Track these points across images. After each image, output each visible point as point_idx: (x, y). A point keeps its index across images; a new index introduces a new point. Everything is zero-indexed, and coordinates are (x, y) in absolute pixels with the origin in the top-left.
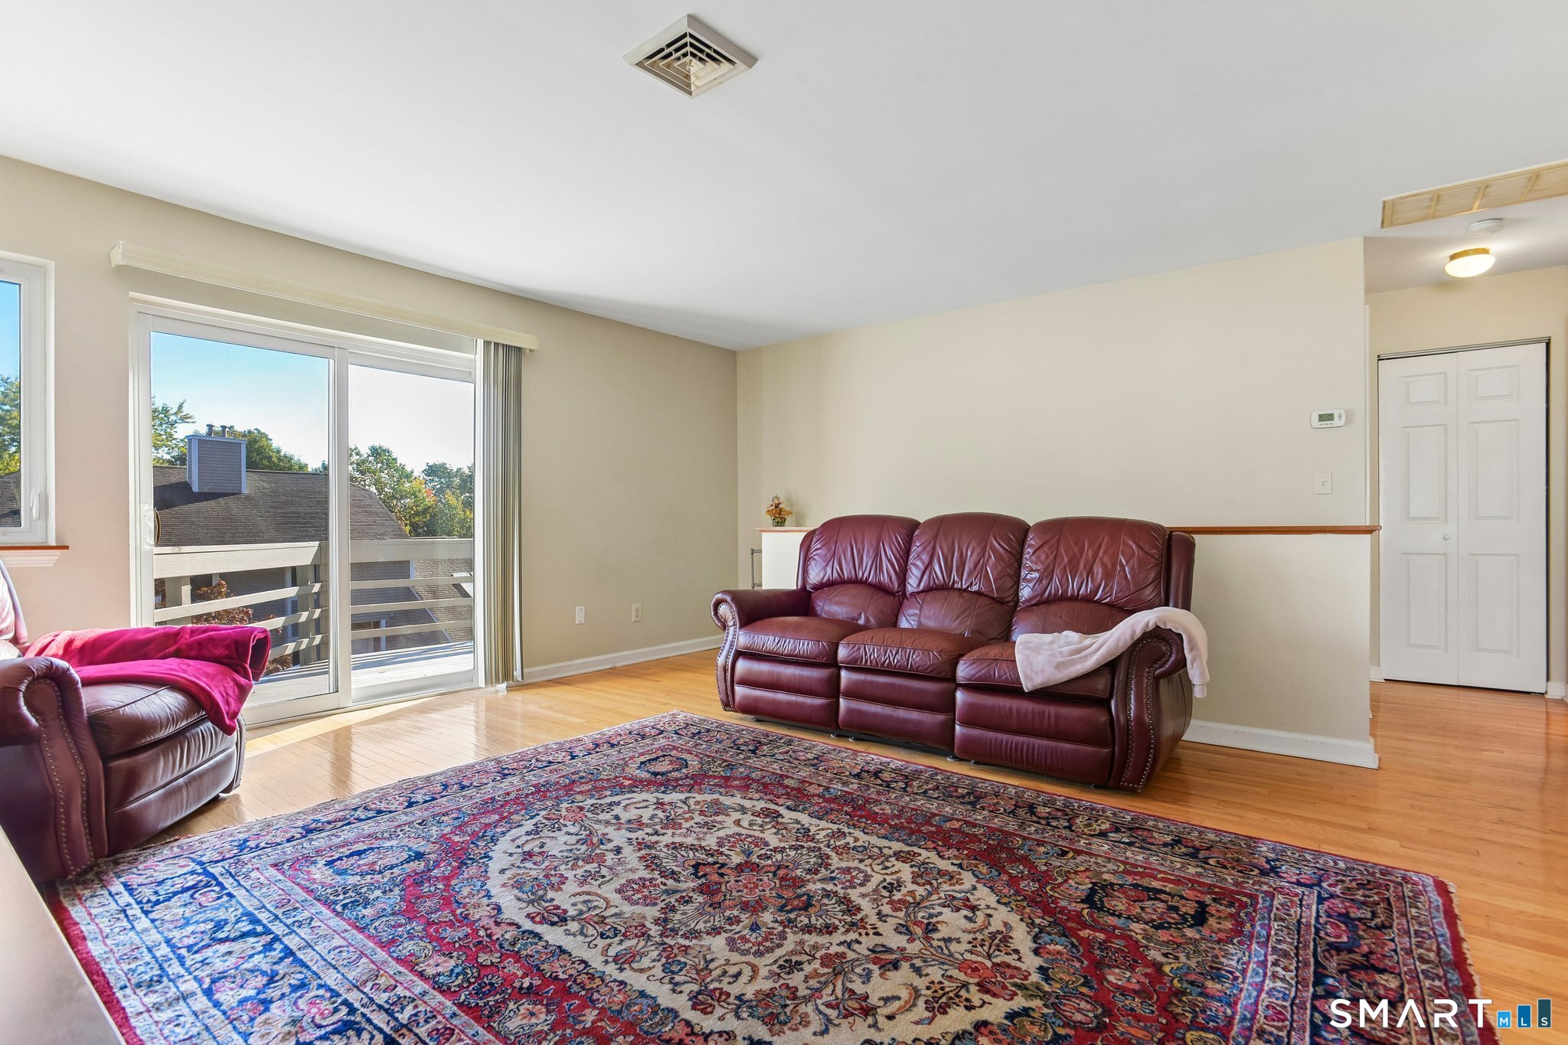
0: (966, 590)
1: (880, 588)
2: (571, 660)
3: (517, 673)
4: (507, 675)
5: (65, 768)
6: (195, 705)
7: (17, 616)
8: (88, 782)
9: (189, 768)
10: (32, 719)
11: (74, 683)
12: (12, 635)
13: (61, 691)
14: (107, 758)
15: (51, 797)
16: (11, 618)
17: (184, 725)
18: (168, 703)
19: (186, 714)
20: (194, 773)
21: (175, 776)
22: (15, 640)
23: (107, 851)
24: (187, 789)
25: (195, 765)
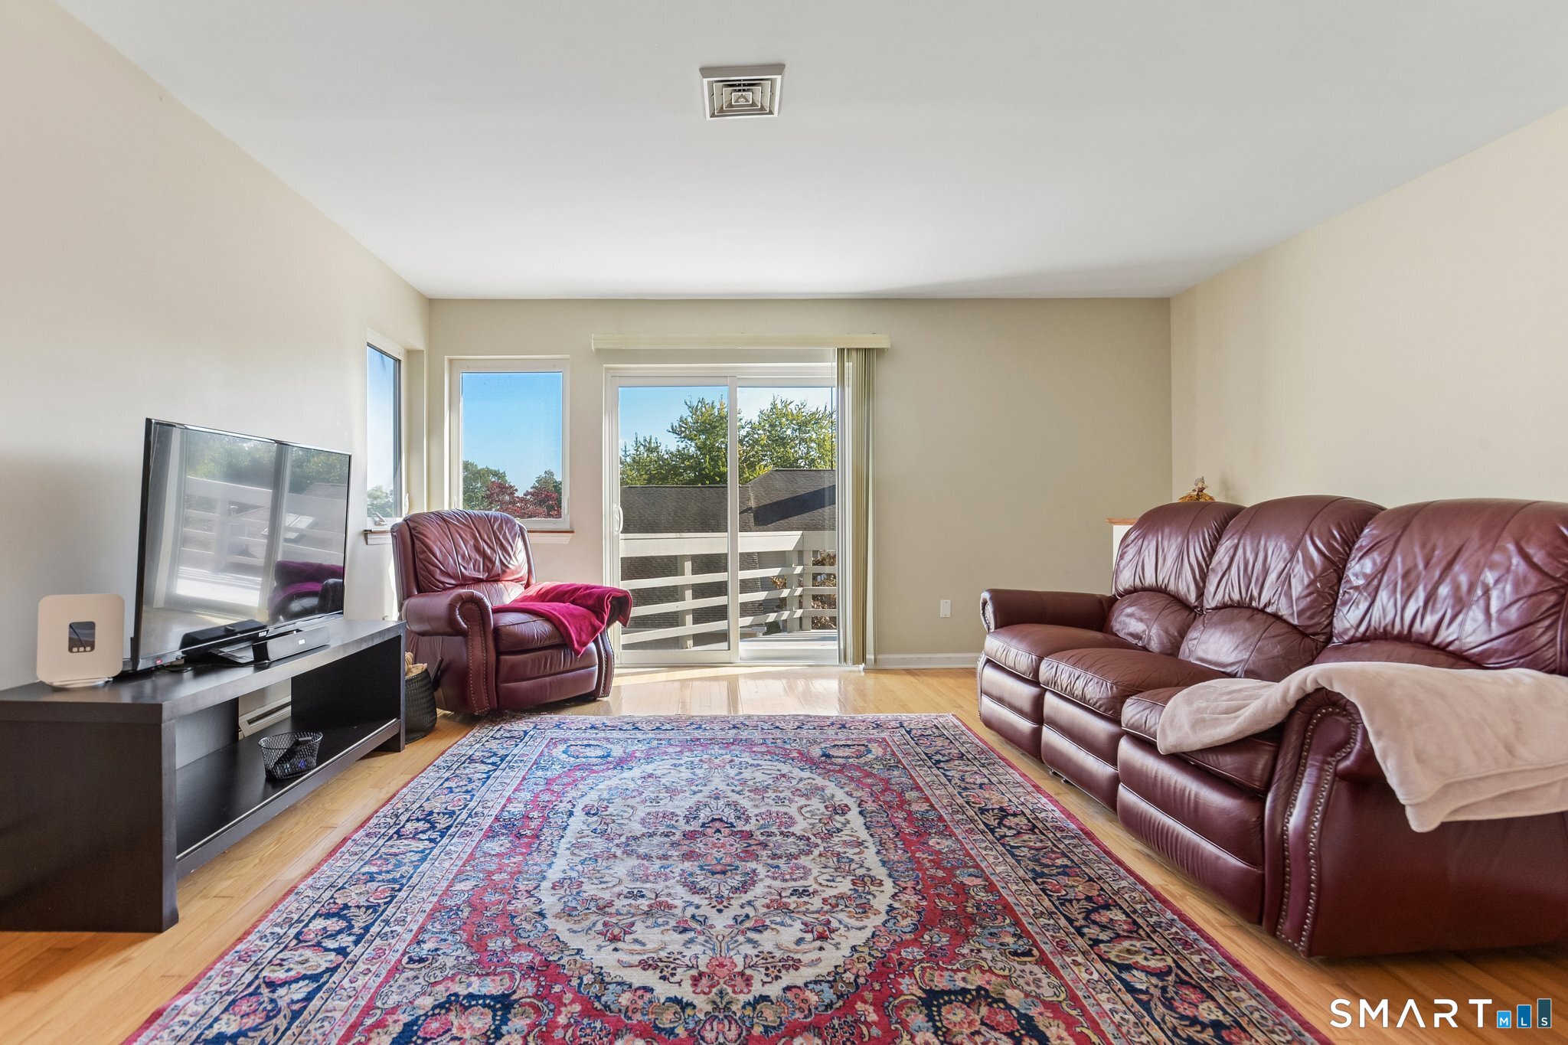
0: (1263, 611)
1: (1177, 601)
2: (935, 653)
3: (870, 656)
4: (864, 660)
5: (477, 653)
6: (558, 634)
7: (530, 571)
8: (487, 664)
9: (552, 671)
10: (463, 623)
11: (486, 607)
12: (525, 582)
13: (481, 610)
14: (499, 653)
15: (468, 667)
16: (524, 572)
17: (547, 643)
18: (538, 628)
19: (550, 637)
20: (558, 676)
21: (541, 674)
22: (527, 585)
23: (496, 706)
24: (550, 683)
25: (557, 670)
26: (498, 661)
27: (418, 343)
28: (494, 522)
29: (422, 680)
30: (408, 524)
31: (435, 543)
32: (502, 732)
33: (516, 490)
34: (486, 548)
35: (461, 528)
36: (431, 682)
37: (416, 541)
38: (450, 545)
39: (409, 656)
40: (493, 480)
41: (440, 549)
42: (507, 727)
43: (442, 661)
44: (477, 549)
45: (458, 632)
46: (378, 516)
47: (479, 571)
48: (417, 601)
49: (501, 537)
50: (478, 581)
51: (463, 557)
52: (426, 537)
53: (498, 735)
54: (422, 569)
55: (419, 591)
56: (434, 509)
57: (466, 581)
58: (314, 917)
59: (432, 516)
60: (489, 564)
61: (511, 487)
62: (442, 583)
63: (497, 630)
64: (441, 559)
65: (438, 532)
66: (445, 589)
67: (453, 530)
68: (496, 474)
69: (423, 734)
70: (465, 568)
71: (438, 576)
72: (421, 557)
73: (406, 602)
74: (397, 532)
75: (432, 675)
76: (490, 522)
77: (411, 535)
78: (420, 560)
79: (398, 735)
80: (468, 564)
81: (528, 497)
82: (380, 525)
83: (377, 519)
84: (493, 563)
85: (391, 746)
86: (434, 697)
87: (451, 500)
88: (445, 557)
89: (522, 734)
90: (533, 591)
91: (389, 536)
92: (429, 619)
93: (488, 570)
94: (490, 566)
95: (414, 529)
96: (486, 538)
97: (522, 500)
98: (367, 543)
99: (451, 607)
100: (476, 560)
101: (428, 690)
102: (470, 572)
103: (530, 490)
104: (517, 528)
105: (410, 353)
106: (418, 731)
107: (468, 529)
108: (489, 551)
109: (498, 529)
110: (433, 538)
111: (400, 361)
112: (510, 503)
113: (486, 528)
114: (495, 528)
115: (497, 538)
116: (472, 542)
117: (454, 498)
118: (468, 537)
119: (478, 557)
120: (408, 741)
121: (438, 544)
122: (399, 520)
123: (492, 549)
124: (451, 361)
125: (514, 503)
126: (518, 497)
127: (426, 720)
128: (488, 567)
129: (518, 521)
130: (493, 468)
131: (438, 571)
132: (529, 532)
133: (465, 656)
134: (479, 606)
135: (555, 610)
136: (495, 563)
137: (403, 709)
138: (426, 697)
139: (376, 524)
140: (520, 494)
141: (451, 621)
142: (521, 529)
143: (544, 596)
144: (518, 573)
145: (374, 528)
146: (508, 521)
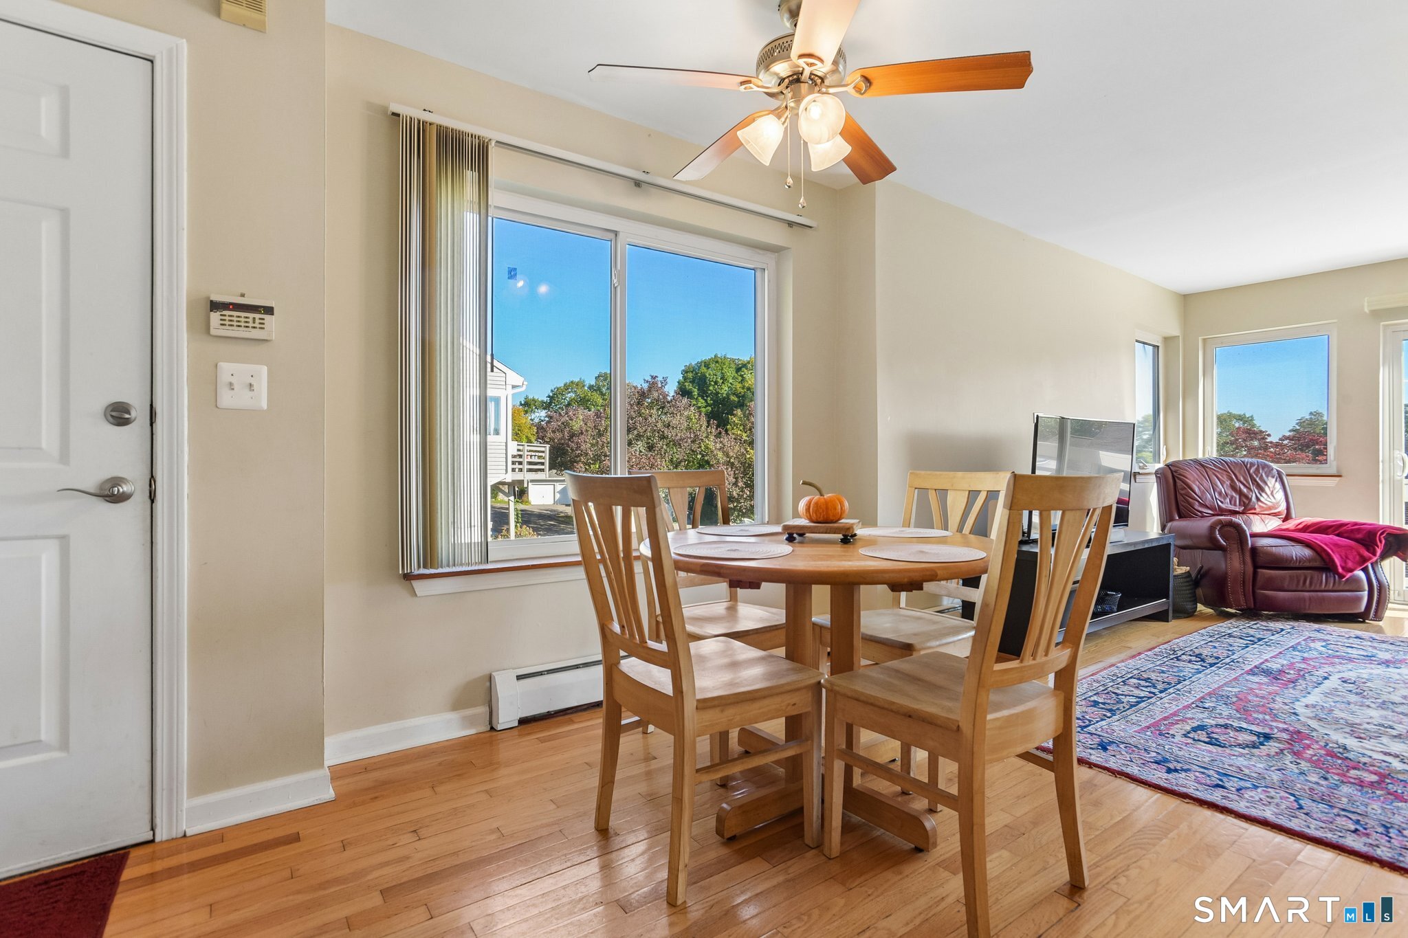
5: (1235, 564)
6: (1318, 558)
7: (1288, 508)
8: (1244, 573)
9: (1312, 588)
10: (1222, 541)
11: (1244, 531)
12: (1283, 516)
13: (1239, 533)
14: (1256, 567)
15: (1226, 573)
16: (1283, 507)
17: (1307, 564)
18: (1298, 552)
19: (1310, 560)
20: (1319, 593)
21: (1300, 588)
22: (1285, 520)
23: (1253, 606)
24: (1310, 599)
25: (1317, 588)
26: (1255, 573)
27: (1174, 330)
28: (1251, 467)
29: (1185, 578)
30: (1170, 468)
31: (1194, 482)
32: (1258, 625)
33: (1269, 435)
34: (1242, 487)
35: (1218, 472)
36: (1196, 581)
37: (1177, 481)
38: (1207, 484)
39: (1175, 560)
40: (1237, 425)
41: (1199, 487)
42: (1264, 623)
43: (1202, 567)
44: (1233, 487)
45: (1218, 547)
46: (1142, 463)
47: (1235, 505)
48: (1178, 524)
49: (1258, 479)
50: (1235, 513)
51: (1220, 494)
52: (1186, 478)
53: (1255, 627)
54: (1183, 501)
55: (1180, 517)
56: (1190, 457)
57: (1222, 511)
58: (1131, 678)
59: (1191, 462)
60: (1245, 500)
61: (1261, 432)
62: (1201, 512)
63: (1254, 550)
64: (1200, 494)
65: (1197, 474)
66: (1203, 517)
67: (1210, 473)
68: (1240, 418)
69: (1186, 615)
70: (1222, 502)
71: (1197, 506)
72: (1182, 492)
73: (1169, 525)
74: (1160, 475)
75: (1193, 576)
76: (1246, 467)
77: (1173, 476)
78: (1181, 494)
79: (1167, 611)
80: (1225, 499)
81: (1285, 442)
82: (1143, 469)
83: (1141, 465)
84: (1250, 500)
85: (1161, 617)
86: (1195, 592)
87: (1206, 448)
88: (1203, 493)
89: (1279, 630)
90: (1291, 524)
91: (1154, 477)
92: (1191, 537)
93: (1242, 503)
94: (1247, 502)
95: (1176, 472)
96: (1242, 479)
97: (1276, 445)
98: (1136, 482)
99: (1212, 528)
100: (1232, 497)
101: (1190, 585)
102: (1226, 505)
103: (1288, 434)
104: (1275, 472)
105: (1167, 340)
106: (1184, 613)
107: (1224, 473)
108: (1245, 490)
109: (1254, 472)
110: (1192, 479)
111: (1158, 346)
112: (1260, 448)
113: (1242, 472)
114: (1251, 471)
115: (1254, 481)
116: (1228, 483)
117: (1208, 448)
118: (1225, 479)
119: (1234, 494)
120: (1175, 618)
121: (1197, 484)
122: (1161, 465)
123: (1249, 489)
124: (1204, 340)
125: (1266, 448)
126: (1271, 442)
127: (1189, 606)
128: (1244, 502)
129: (1275, 466)
130: (1235, 412)
131: (1197, 503)
132: (1287, 475)
133: (1223, 566)
134: (1237, 529)
135: (1316, 539)
136: (1251, 499)
137: (1171, 593)
138: (1189, 590)
139: (1140, 468)
140: (1274, 438)
141: (1212, 539)
142: (1279, 473)
143: (1306, 528)
144: (1276, 508)
145: (1141, 471)
146: (1265, 466)
